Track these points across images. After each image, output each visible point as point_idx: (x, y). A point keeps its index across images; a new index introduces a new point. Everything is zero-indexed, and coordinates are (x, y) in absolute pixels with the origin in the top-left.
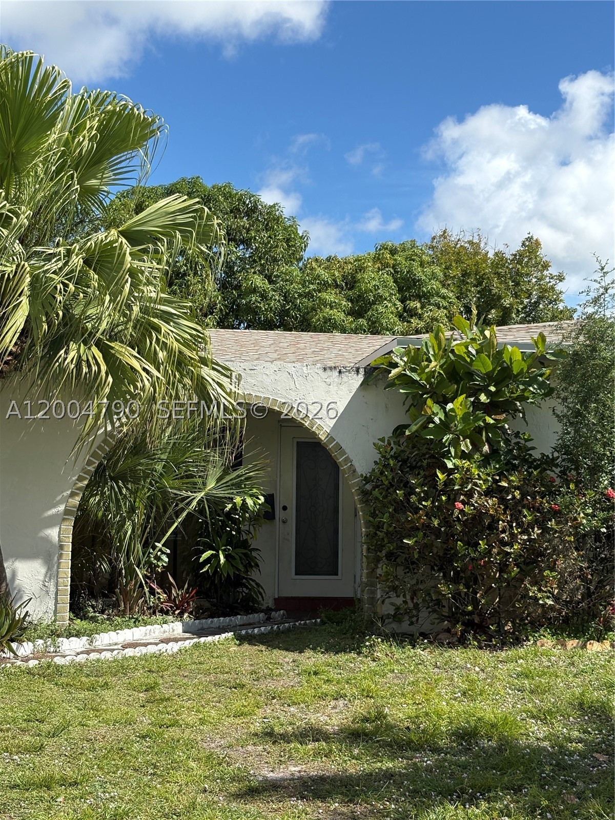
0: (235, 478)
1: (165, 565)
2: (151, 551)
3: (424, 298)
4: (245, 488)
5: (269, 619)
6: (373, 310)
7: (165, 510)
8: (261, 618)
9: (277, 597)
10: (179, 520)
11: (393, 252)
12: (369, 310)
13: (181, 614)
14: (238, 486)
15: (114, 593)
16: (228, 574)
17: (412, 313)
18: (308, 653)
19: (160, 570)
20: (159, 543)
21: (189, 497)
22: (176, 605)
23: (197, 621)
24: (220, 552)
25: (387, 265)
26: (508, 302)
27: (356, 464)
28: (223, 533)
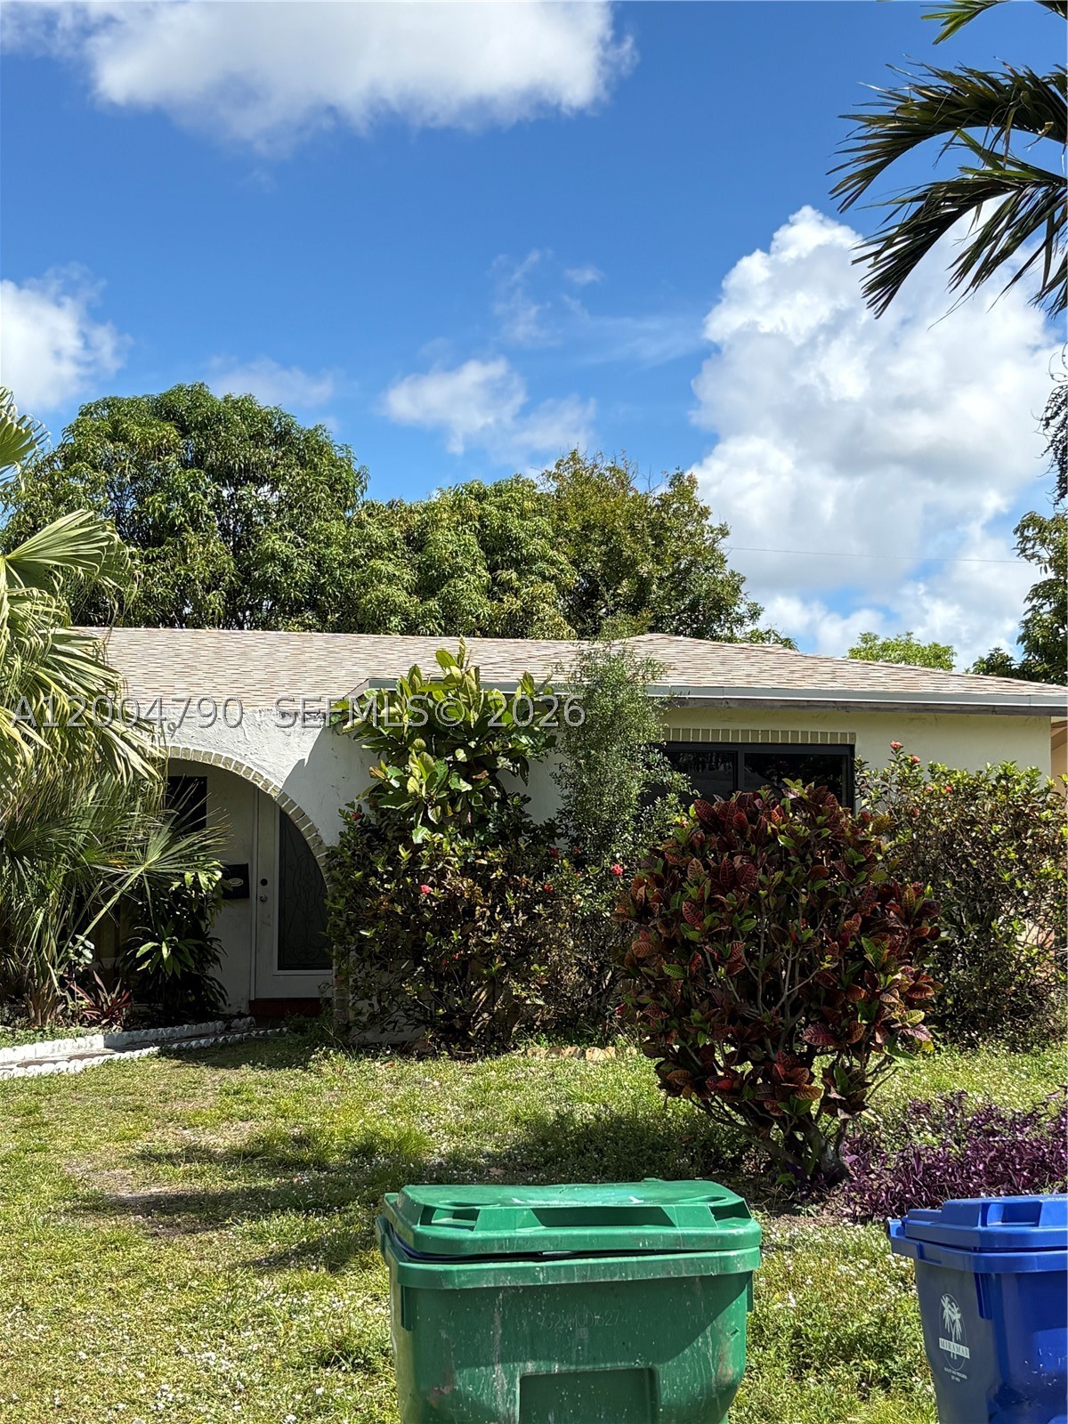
0: (185, 848)
1: (88, 962)
2: (71, 944)
3: (522, 564)
4: (198, 860)
5: (228, 1028)
6: (449, 586)
7: (90, 891)
8: (219, 1028)
9: (252, 998)
10: (109, 904)
11: (481, 497)
12: (443, 585)
13: (109, 1024)
14: (189, 858)
15: (23, 998)
16: (174, 973)
17: (506, 587)
18: (245, 1068)
19: (81, 969)
20: (81, 934)
21: (121, 875)
22: (103, 1013)
23: (126, 1033)
24: (164, 944)
25: (471, 518)
26: (646, 569)
27: (323, 834)
28: (169, 918)
